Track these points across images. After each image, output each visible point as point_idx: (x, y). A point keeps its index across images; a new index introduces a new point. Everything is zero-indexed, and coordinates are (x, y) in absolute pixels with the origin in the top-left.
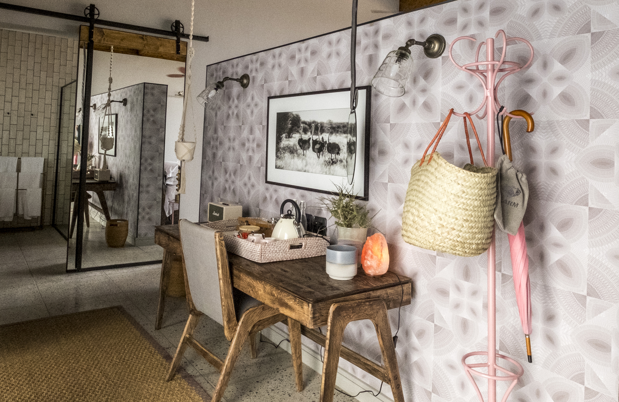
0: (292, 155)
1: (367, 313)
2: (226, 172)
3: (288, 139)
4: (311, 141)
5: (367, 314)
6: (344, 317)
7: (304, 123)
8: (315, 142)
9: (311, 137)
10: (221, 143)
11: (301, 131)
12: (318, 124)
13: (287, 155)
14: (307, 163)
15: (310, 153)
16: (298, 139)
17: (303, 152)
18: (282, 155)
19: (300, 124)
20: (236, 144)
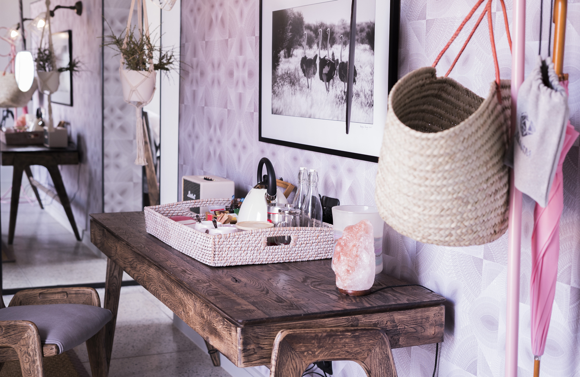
0: (293, 87)
1: (349, 350)
2: (210, 124)
3: (287, 60)
4: (318, 62)
5: (348, 352)
6: (303, 352)
7: (309, 27)
8: (324, 62)
9: (317, 53)
10: (202, 74)
11: (304, 43)
12: (327, 29)
13: (287, 88)
14: (312, 100)
15: (316, 81)
16: (300, 59)
17: (308, 80)
18: (280, 89)
19: (302, 30)
20: (222, 74)
